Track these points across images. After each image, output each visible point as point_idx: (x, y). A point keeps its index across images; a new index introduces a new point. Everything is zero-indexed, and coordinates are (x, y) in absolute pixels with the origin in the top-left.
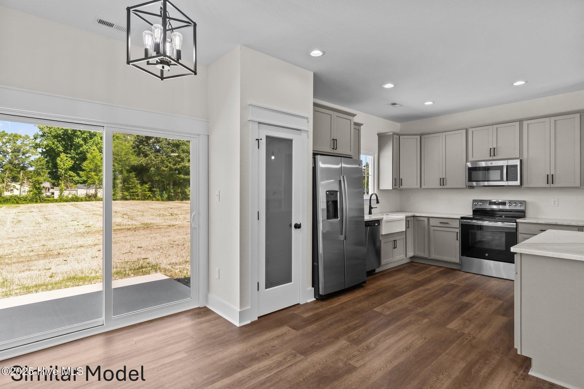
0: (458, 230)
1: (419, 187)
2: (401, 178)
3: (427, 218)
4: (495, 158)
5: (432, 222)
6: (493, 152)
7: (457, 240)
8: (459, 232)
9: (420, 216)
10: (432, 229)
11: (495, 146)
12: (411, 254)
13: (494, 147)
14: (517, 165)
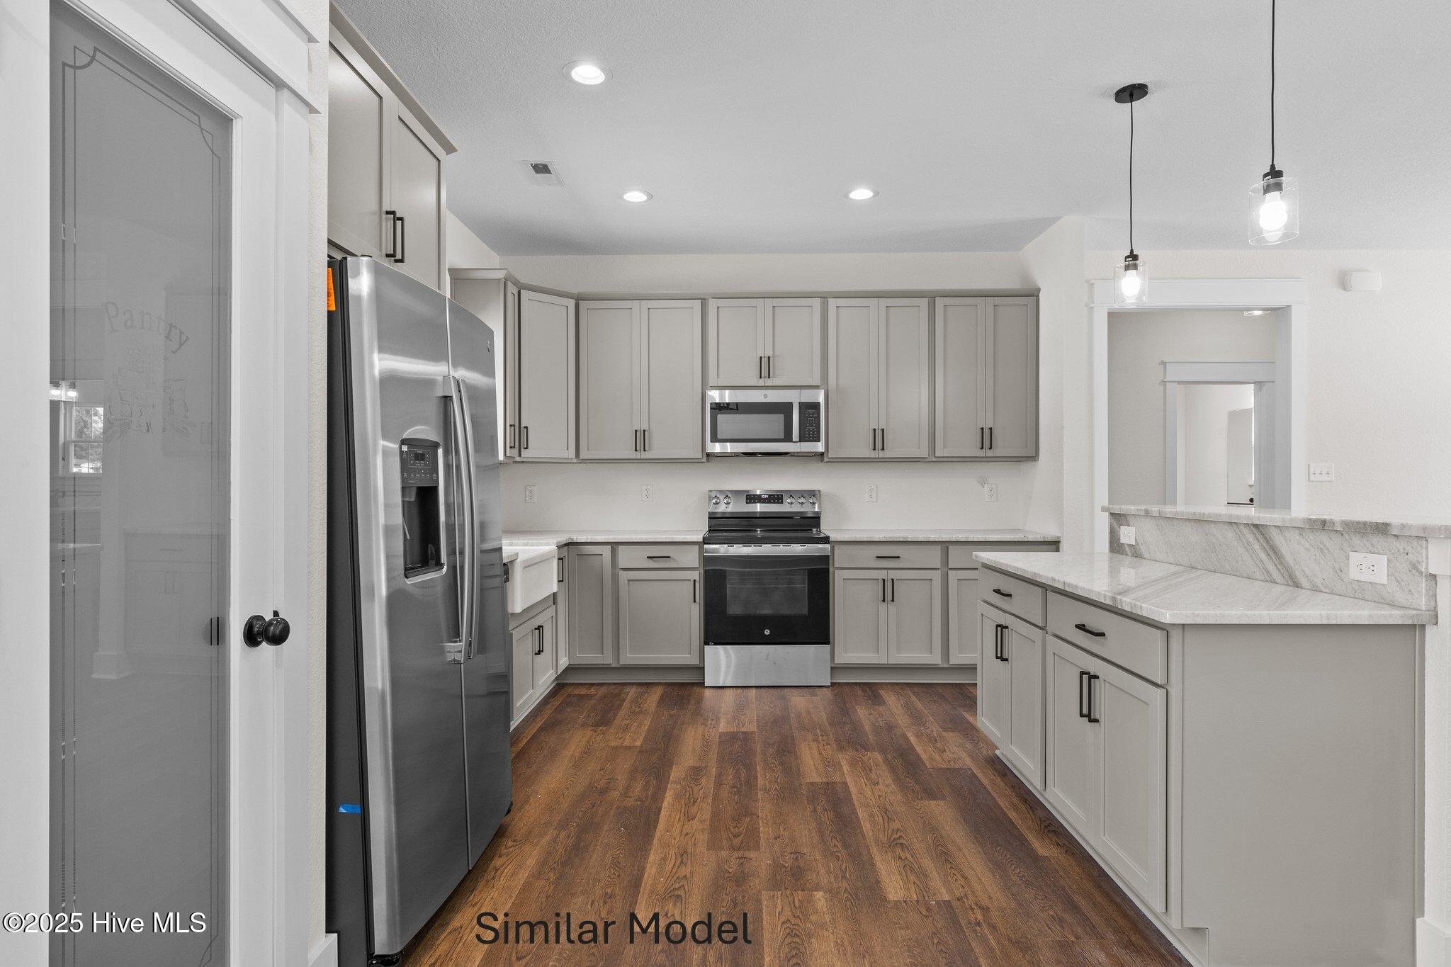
0: (696, 575)
1: (571, 454)
2: (523, 425)
3: (609, 547)
4: (769, 382)
5: (627, 558)
6: (766, 366)
7: (695, 602)
8: (697, 579)
9: (589, 541)
10: (624, 576)
11: (769, 353)
12: (564, 662)
13: (767, 355)
14: (819, 403)
